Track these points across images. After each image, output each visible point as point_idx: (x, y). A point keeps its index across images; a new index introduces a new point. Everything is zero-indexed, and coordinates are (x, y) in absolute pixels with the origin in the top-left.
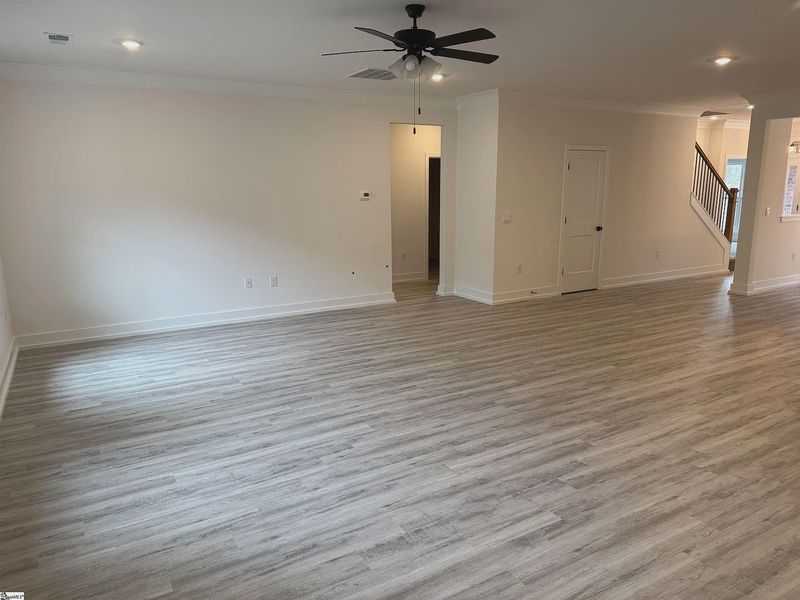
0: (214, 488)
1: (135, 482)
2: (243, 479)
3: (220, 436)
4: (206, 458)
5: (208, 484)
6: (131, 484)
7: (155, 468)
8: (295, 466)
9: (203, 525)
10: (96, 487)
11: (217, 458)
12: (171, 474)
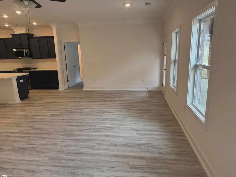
0: (129, 129)
1: (147, 137)
2: (121, 129)
3: (116, 145)
4: (125, 137)
5: (129, 130)
6: (148, 137)
7: (140, 140)
8: (107, 128)
9: (134, 123)
10: (158, 139)
11: (122, 137)
12: (137, 136)
